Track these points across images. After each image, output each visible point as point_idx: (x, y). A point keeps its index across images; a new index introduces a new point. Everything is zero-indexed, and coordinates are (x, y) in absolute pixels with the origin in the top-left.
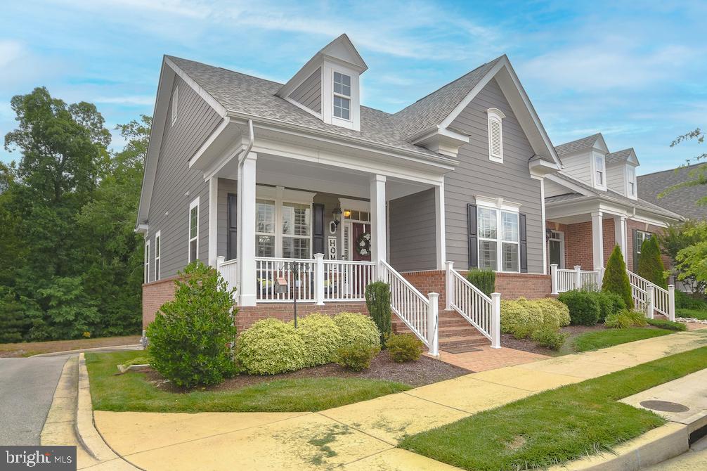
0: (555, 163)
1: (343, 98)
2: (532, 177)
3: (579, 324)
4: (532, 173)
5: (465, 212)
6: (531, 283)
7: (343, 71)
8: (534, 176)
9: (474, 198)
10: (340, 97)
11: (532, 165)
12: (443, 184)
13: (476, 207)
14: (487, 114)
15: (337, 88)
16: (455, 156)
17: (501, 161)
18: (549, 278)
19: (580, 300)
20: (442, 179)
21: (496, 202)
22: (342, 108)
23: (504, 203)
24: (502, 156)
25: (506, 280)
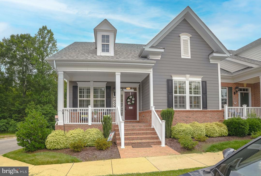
0: (226, 53)
1: (106, 44)
2: (211, 62)
3: (233, 135)
4: (211, 60)
5: (166, 83)
6: (208, 115)
7: (105, 34)
8: (212, 61)
9: (171, 76)
10: (105, 44)
11: (210, 56)
12: (152, 72)
13: (172, 80)
14: (180, 36)
15: (103, 41)
16: (160, 59)
17: (190, 57)
18: (223, 112)
19: (234, 123)
20: (152, 70)
21: (186, 77)
22: (106, 48)
23: (190, 77)
24: (190, 55)
25: (191, 114)
